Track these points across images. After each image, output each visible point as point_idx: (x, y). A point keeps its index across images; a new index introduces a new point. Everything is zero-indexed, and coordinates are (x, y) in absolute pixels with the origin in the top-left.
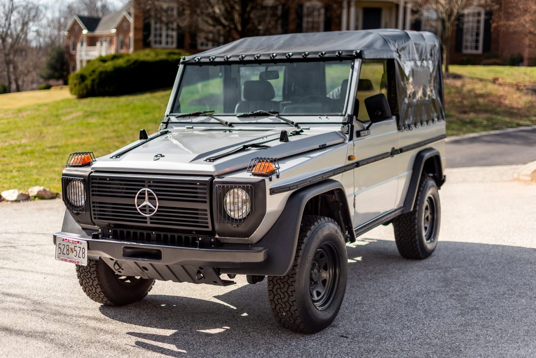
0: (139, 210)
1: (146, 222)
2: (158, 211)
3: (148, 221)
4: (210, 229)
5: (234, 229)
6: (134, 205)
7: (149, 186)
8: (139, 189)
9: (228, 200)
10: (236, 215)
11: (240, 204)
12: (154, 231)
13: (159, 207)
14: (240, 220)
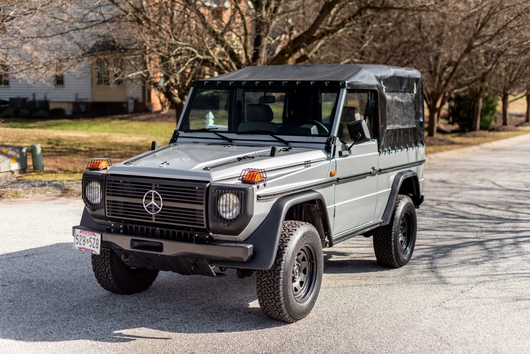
0: (145, 208)
1: (152, 219)
2: (162, 210)
3: (154, 218)
4: (205, 227)
5: (225, 228)
6: (142, 205)
7: (156, 189)
8: (147, 191)
9: (221, 203)
10: (228, 216)
11: (231, 207)
12: (158, 227)
13: (163, 207)
14: (231, 220)
